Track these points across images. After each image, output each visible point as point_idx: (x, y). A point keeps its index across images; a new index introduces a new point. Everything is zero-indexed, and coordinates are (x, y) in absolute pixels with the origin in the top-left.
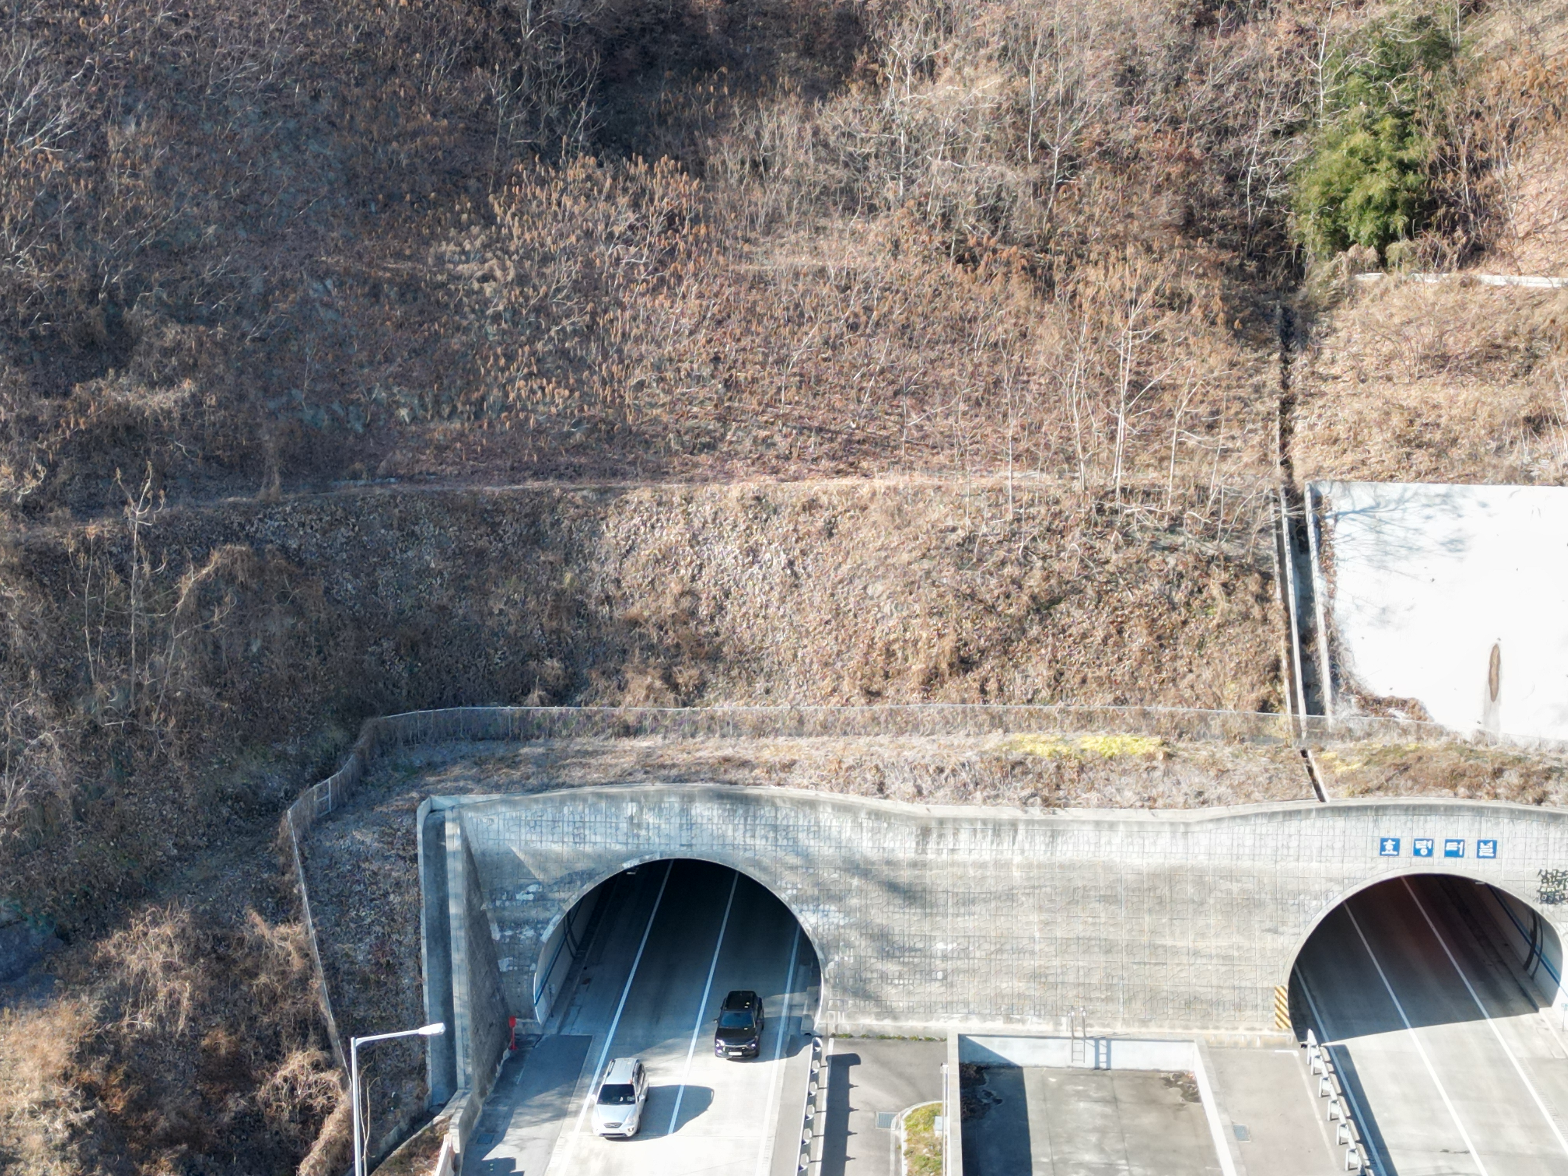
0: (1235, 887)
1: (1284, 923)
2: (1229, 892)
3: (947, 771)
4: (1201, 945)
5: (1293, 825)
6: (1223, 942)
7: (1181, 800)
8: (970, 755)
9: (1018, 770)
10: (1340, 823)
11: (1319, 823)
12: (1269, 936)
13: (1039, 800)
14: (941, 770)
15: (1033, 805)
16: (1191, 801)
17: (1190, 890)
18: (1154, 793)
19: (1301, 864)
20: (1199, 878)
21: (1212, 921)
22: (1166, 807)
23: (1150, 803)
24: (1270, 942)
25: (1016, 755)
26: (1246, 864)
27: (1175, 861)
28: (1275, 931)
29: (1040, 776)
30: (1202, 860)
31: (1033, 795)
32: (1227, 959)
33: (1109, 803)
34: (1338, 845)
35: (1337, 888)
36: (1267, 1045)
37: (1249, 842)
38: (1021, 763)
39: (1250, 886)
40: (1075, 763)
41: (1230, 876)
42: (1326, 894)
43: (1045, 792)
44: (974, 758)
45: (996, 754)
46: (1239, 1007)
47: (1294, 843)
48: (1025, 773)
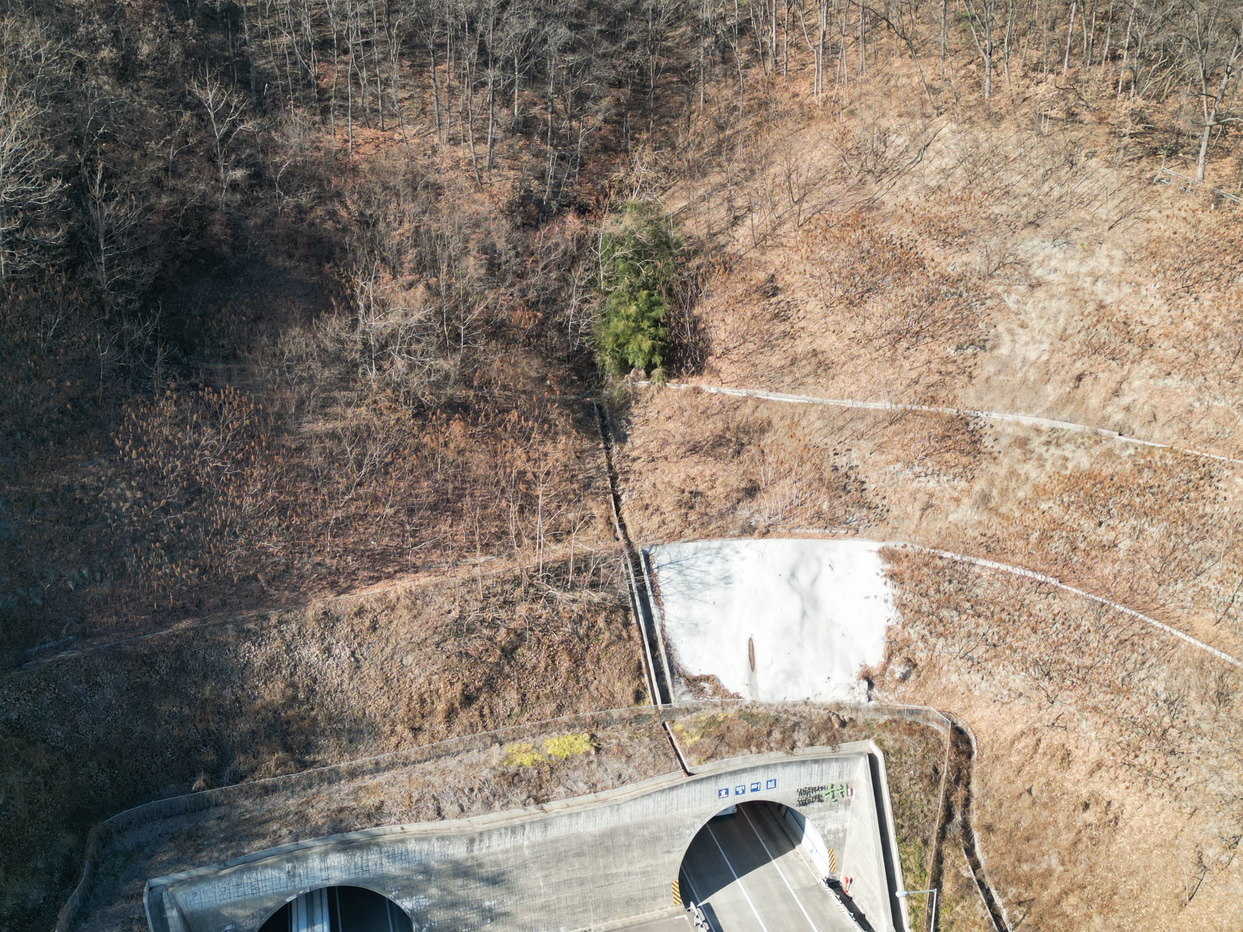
0: (646, 832)
1: (673, 846)
2: (643, 836)
3: (476, 790)
4: (631, 868)
5: (675, 793)
6: (642, 865)
7: (610, 783)
8: (486, 773)
9: (516, 778)
10: (698, 787)
11: (687, 789)
12: (666, 855)
13: (532, 800)
14: (472, 790)
15: (529, 804)
16: (616, 783)
17: (623, 839)
18: (594, 780)
19: (680, 811)
20: (627, 831)
21: (636, 854)
22: (603, 789)
23: (593, 787)
24: (667, 858)
25: (512, 769)
26: (650, 818)
27: (612, 825)
28: (669, 852)
29: (529, 781)
30: (627, 820)
31: (529, 797)
32: (644, 873)
33: (571, 793)
34: (698, 798)
35: (698, 820)
36: (671, 916)
37: (651, 806)
38: (517, 774)
39: (654, 829)
40: (547, 768)
41: (642, 826)
42: (693, 825)
43: (534, 792)
44: (490, 776)
45: (501, 769)
46: (654, 898)
47: (675, 802)
48: (521, 781)
